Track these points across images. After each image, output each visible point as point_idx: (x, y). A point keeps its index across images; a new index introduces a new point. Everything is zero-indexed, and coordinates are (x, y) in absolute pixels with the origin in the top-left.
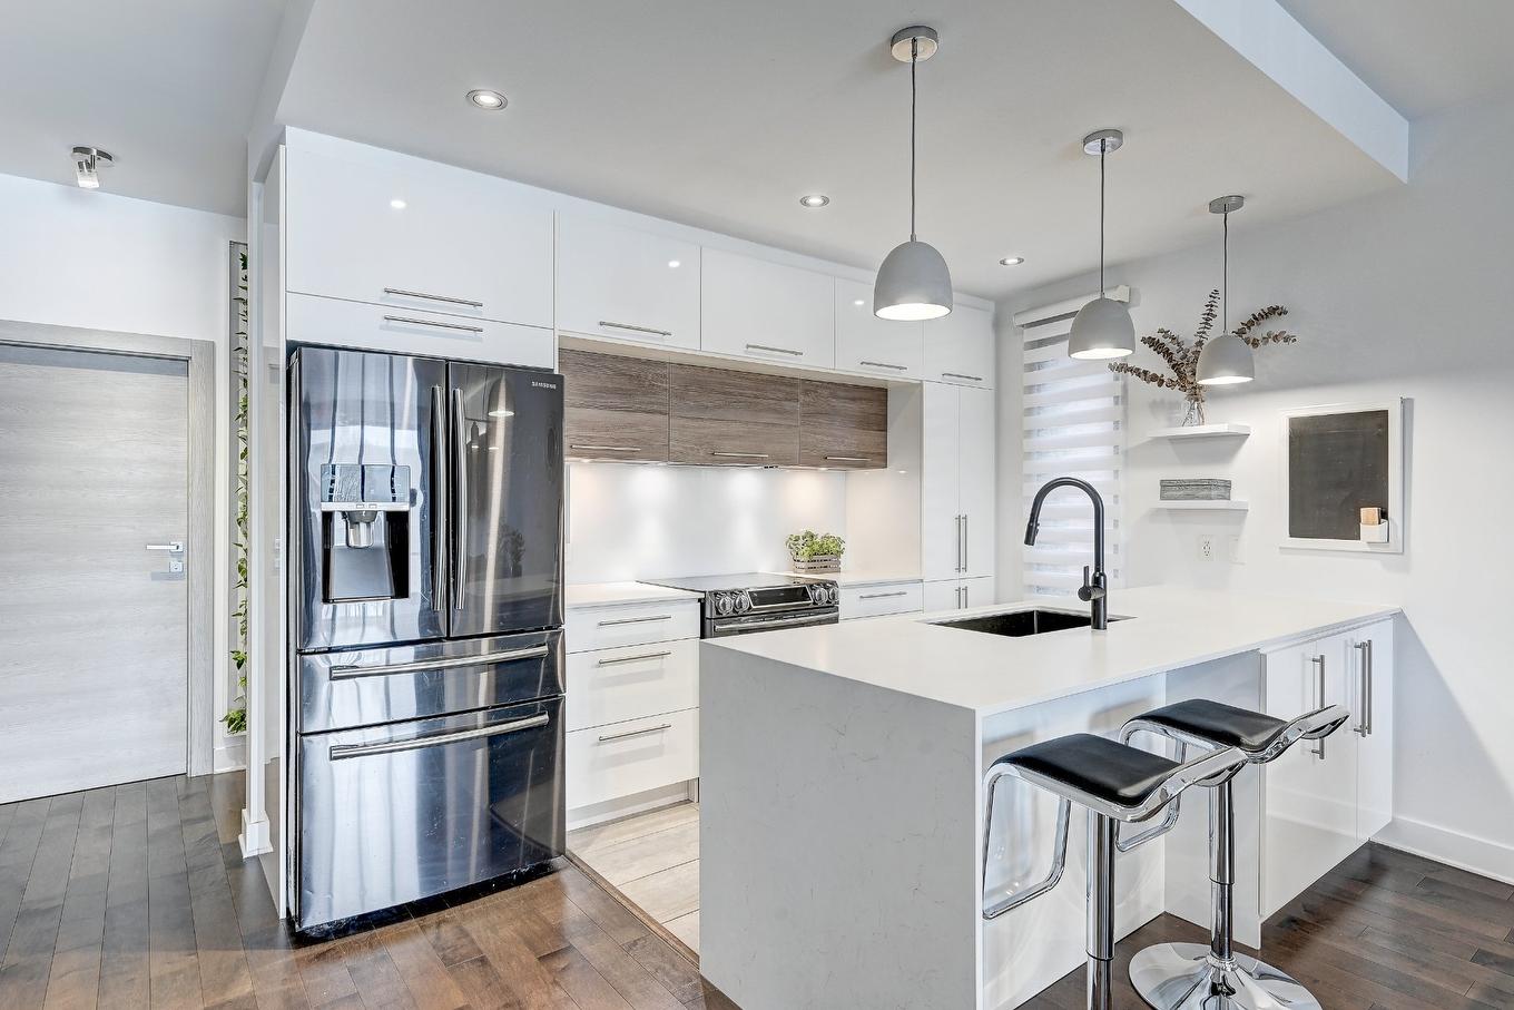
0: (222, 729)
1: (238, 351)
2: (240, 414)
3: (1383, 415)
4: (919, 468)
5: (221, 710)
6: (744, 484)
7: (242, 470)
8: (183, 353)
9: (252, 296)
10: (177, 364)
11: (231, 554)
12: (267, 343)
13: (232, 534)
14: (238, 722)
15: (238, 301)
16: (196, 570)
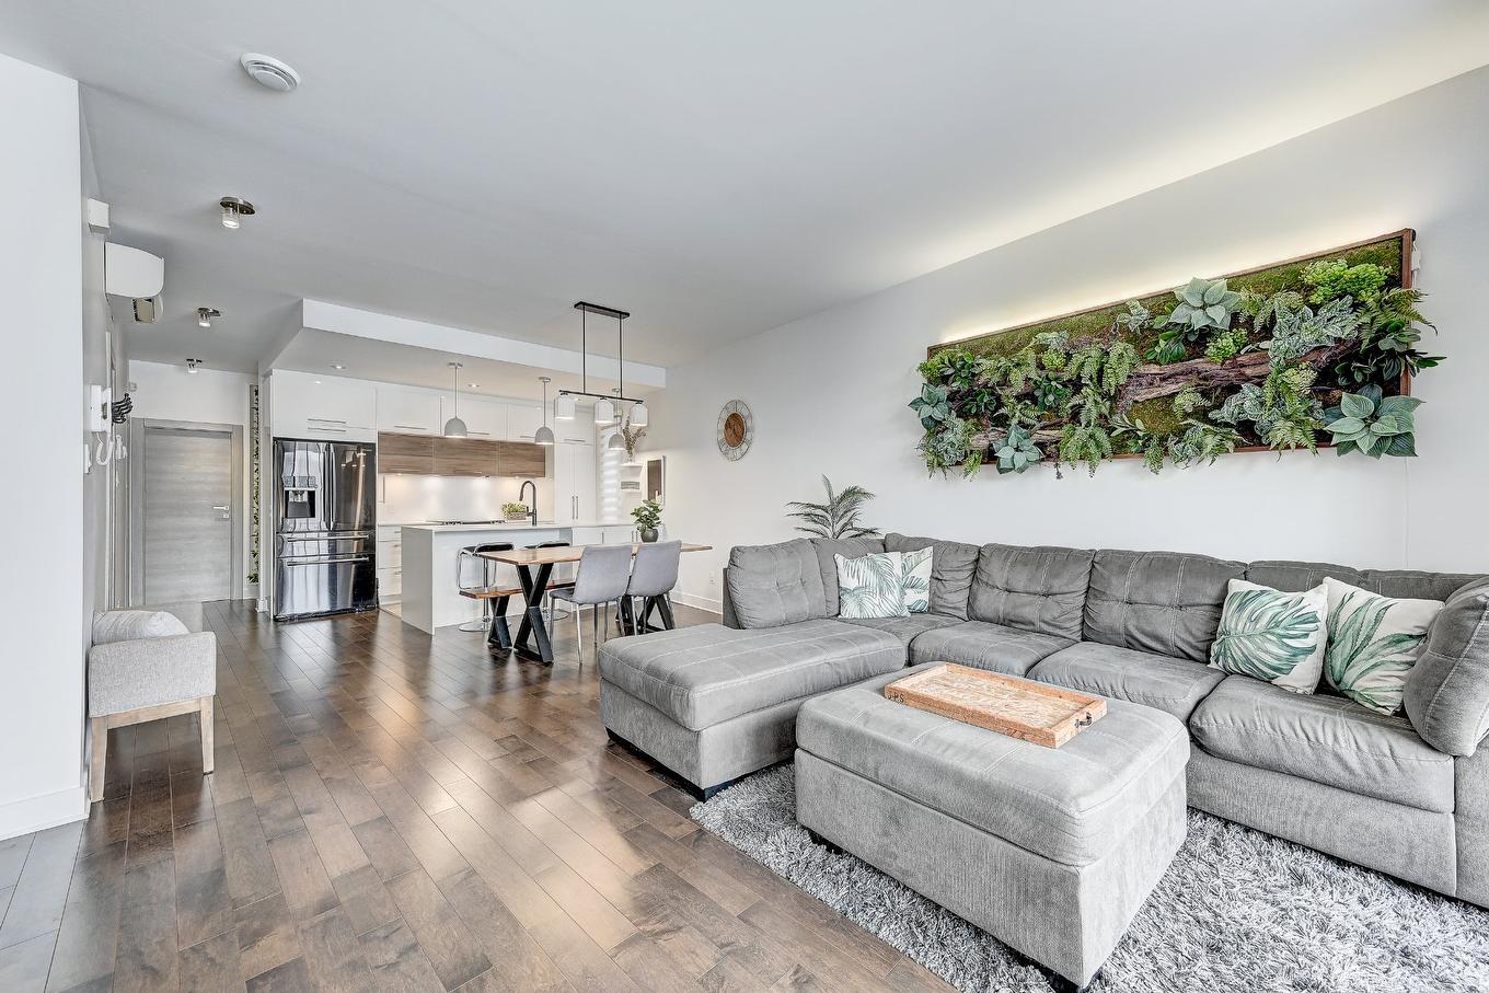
0: (246, 581)
1: (255, 430)
2: (256, 454)
3: (659, 461)
4: (553, 477)
5: (246, 573)
6: (480, 484)
7: (255, 477)
8: (229, 430)
9: (260, 406)
10: (226, 434)
11: (251, 511)
12: (266, 425)
13: (251, 503)
14: (255, 578)
15: (254, 409)
16: (235, 515)
